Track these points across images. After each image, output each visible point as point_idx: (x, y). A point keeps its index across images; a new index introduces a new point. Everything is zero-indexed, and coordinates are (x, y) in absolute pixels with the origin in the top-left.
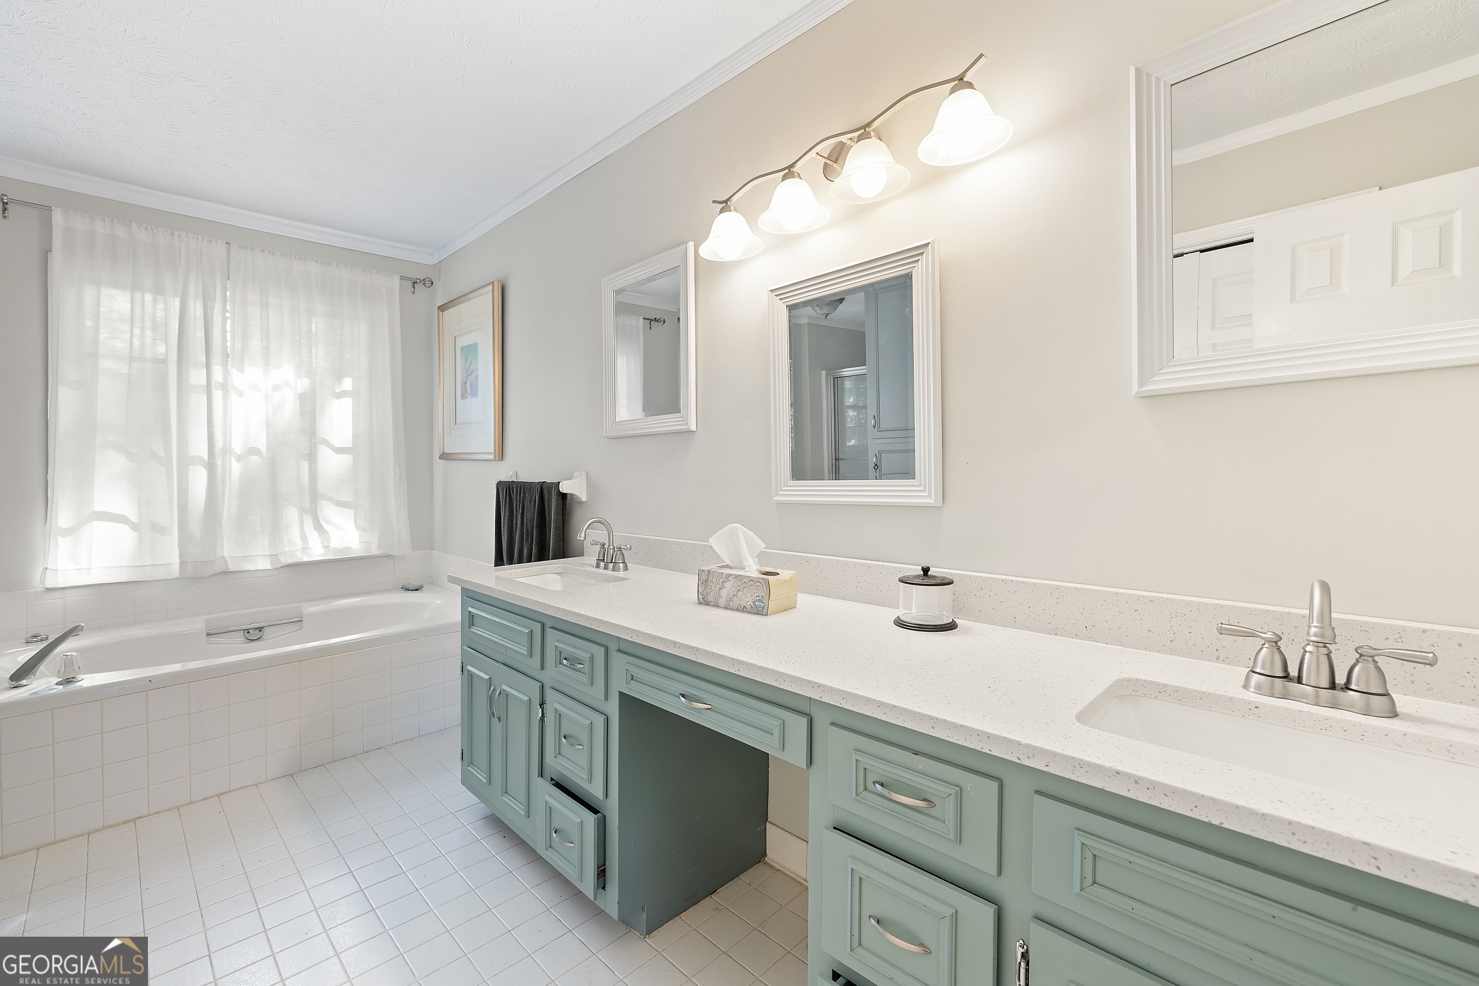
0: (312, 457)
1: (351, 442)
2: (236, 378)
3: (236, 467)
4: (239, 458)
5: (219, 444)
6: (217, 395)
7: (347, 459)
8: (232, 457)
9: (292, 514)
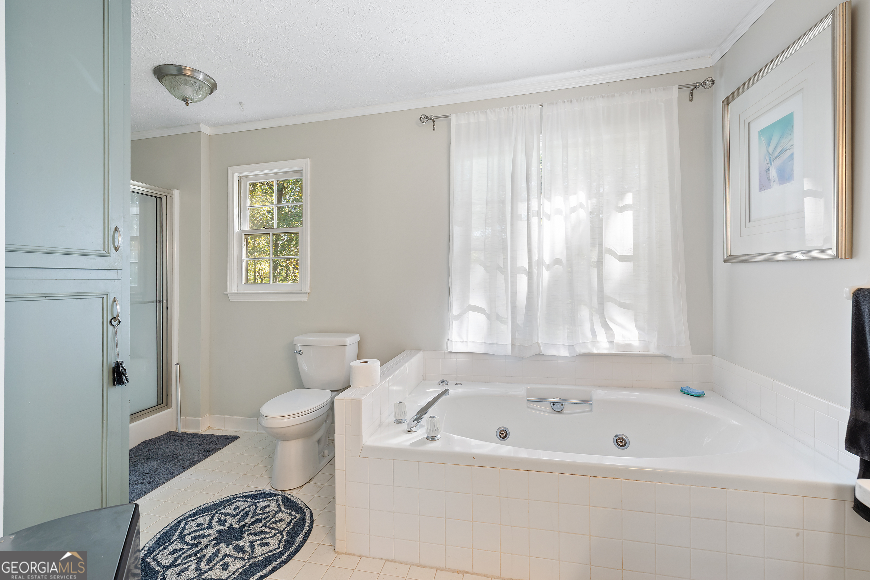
0: (600, 264)
1: (632, 250)
2: (547, 207)
3: (546, 275)
4: (548, 267)
5: (535, 258)
6: (534, 220)
7: (629, 265)
8: (544, 267)
9: (584, 313)
